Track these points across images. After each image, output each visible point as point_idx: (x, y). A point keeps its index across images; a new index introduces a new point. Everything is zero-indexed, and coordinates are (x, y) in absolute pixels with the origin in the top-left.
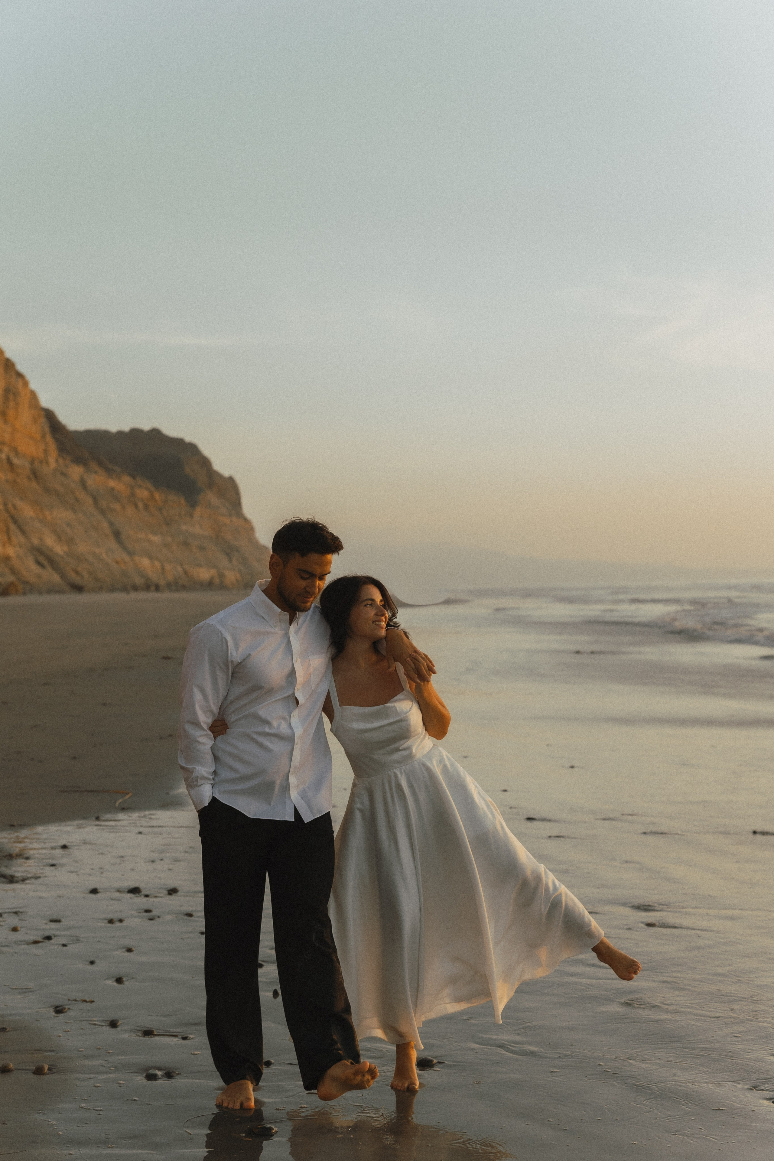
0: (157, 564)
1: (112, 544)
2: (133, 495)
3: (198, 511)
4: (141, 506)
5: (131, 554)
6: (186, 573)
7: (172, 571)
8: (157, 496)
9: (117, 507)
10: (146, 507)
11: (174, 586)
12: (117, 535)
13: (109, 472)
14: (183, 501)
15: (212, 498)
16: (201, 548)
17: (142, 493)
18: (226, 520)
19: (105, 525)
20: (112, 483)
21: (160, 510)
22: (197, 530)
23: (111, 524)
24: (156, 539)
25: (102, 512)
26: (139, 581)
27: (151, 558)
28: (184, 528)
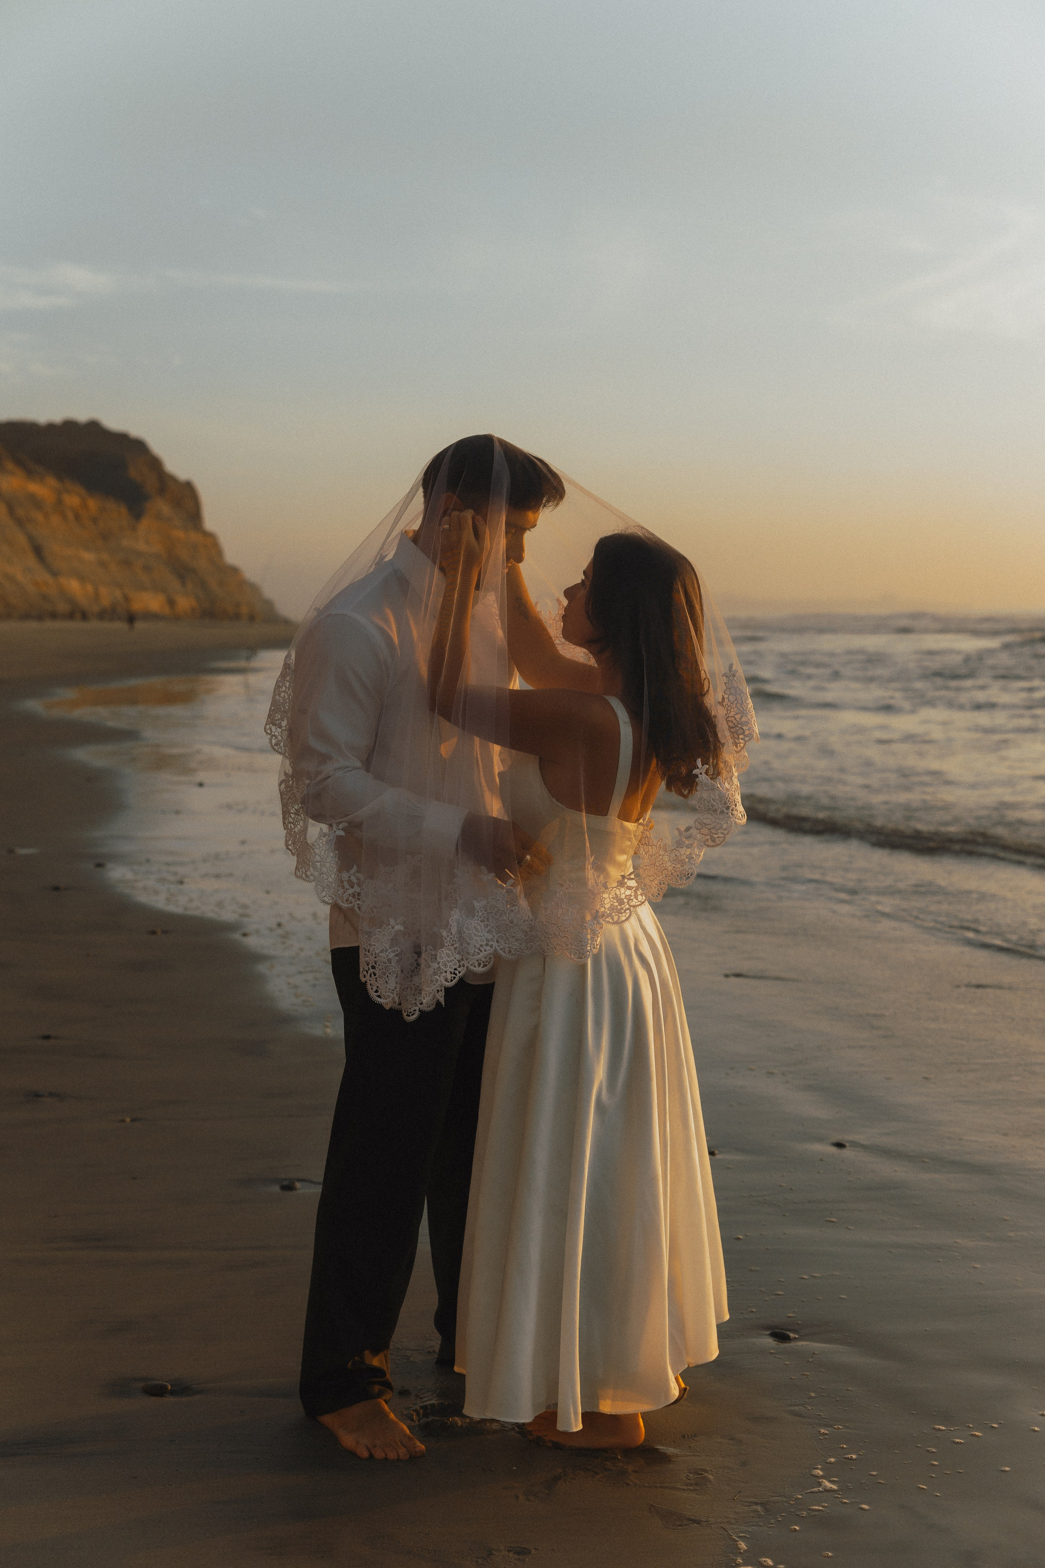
0: (89, 588)
1: (31, 561)
2: (60, 501)
3: (145, 523)
4: (70, 515)
5: (55, 574)
6: (127, 599)
7: (108, 596)
8: (93, 504)
9: (39, 517)
10: (77, 517)
11: (106, 614)
12: (38, 551)
13: (30, 474)
14: (124, 510)
15: (163, 506)
16: (147, 569)
17: (73, 500)
18: (179, 534)
19: (21, 539)
20: (35, 487)
21: (95, 520)
22: (141, 546)
23: (31, 539)
24: (88, 556)
25: (20, 523)
26: (62, 607)
27: (82, 579)
28: (125, 543)
